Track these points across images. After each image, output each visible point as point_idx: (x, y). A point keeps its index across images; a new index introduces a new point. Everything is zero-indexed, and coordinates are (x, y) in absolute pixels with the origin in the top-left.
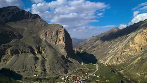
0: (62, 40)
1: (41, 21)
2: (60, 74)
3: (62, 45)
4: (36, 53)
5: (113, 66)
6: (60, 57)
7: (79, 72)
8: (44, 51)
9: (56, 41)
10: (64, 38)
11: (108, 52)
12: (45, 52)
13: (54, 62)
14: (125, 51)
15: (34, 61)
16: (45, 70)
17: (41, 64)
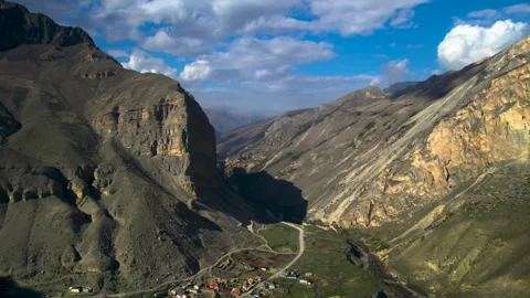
0: (177, 141)
1: (94, 56)
2: (172, 280)
3: (178, 158)
4: (79, 195)
5: (356, 231)
6: (171, 210)
7: (240, 266)
8: (109, 187)
9: (156, 144)
10: (184, 133)
11: (340, 178)
12: (112, 192)
13: (148, 232)
14: (398, 182)
15: (68, 230)
16: (114, 266)
17: (100, 243)
